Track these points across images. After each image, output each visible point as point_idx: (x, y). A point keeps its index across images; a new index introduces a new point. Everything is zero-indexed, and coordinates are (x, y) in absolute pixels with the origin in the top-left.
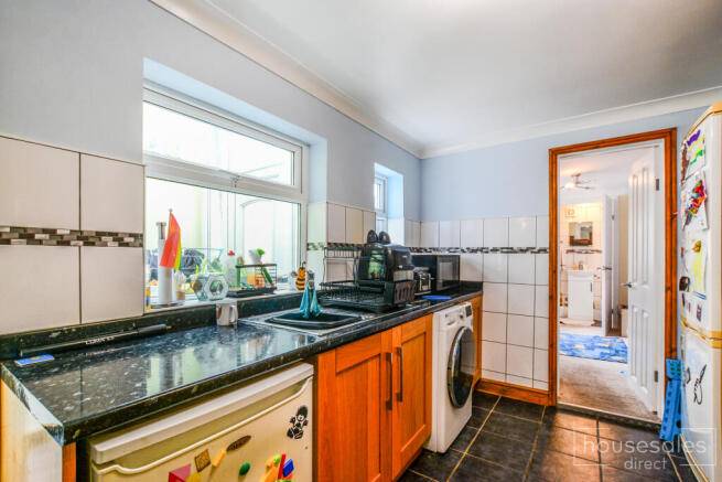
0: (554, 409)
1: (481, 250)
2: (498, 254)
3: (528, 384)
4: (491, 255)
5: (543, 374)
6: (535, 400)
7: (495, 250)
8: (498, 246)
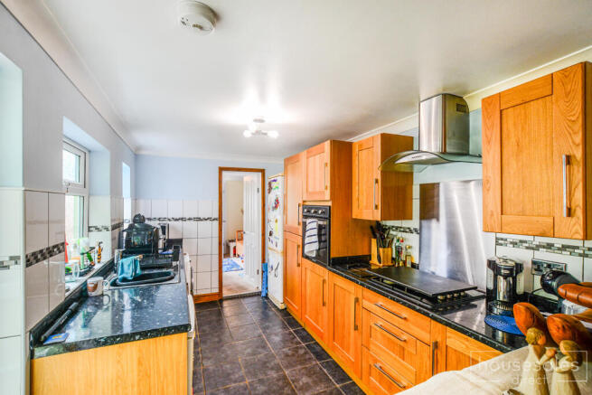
0: (221, 301)
1: (182, 219)
2: (192, 222)
3: (208, 292)
4: (188, 222)
5: (216, 284)
6: (213, 299)
7: (190, 219)
8: (192, 217)
